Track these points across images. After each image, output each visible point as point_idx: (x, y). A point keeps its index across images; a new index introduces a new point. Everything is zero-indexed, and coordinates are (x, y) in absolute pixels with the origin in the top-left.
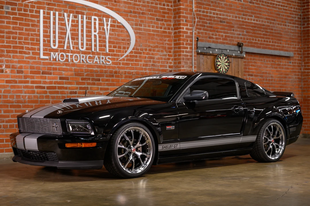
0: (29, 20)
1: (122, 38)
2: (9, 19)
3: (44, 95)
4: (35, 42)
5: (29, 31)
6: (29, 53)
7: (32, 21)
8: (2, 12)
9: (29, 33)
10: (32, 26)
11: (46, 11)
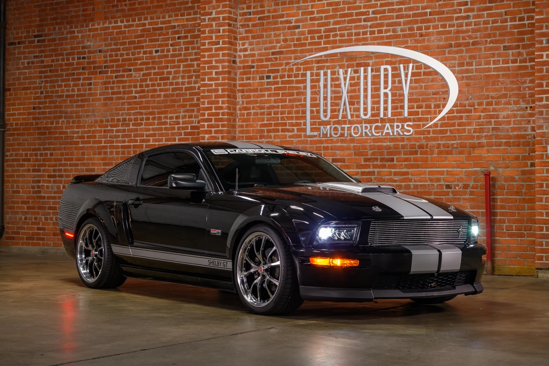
0: (293, 88)
1: (434, 91)
2: (270, 91)
4: (301, 115)
5: (294, 102)
6: (293, 130)
7: (297, 88)
8: (262, 84)
9: (293, 105)
10: (297, 95)
11: (315, 71)
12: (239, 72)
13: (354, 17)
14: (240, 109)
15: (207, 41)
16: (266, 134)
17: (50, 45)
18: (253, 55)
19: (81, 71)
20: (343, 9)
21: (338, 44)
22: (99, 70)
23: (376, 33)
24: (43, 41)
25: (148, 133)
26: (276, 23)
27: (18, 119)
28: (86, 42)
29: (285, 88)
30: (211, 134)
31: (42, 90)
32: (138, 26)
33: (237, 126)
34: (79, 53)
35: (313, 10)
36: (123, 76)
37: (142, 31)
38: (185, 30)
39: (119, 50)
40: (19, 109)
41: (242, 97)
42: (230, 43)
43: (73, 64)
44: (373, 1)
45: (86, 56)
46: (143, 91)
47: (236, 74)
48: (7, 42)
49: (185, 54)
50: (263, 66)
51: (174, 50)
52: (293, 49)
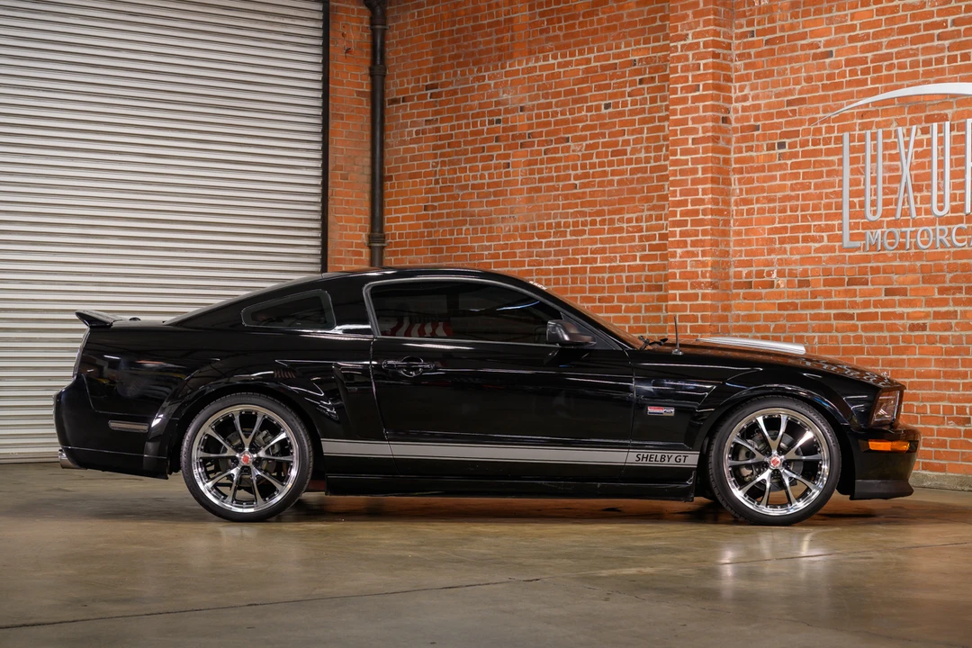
0: (820, 163)
2: (785, 170)
3: (852, 334)
4: (834, 211)
5: (822, 189)
6: (821, 239)
7: (828, 163)
8: (771, 157)
9: (821, 193)
10: (827, 176)
11: (857, 133)
12: (734, 137)
13: (922, 33)
14: (737, 204)
15: (679, 86)
16: (777, 246)
17: (448, 102)
18: (757, 107)
19: (494, 143)
20: (904, 19)
21: (895, 83)
22: (520, 142)
23: (959, 59)
24: (439, 95)
25: (595, 247)
26: (793, 49)
27: (403, 227)
28: (501, 94)
29: (807, 164)
30: (686, 247)
31: (437, 177)
32: (579, 63)
33: (732, 233)
34: (491, 113)
35: (855, 22)
36: (556, 150)
37: (586, 71)
38: (650, 68)
39: (549, 105)
40: (404, 210)
41: (740, 180)
42: (717, 87)
43: (482, 132)
44: (953, 2)
45: (501, 118)
46: (586, 176)
47: (729, 141)
48: (387, 99)
49: (651, 110)
50: (773, 126)
51: (634, 103)
52: (821, 93)
